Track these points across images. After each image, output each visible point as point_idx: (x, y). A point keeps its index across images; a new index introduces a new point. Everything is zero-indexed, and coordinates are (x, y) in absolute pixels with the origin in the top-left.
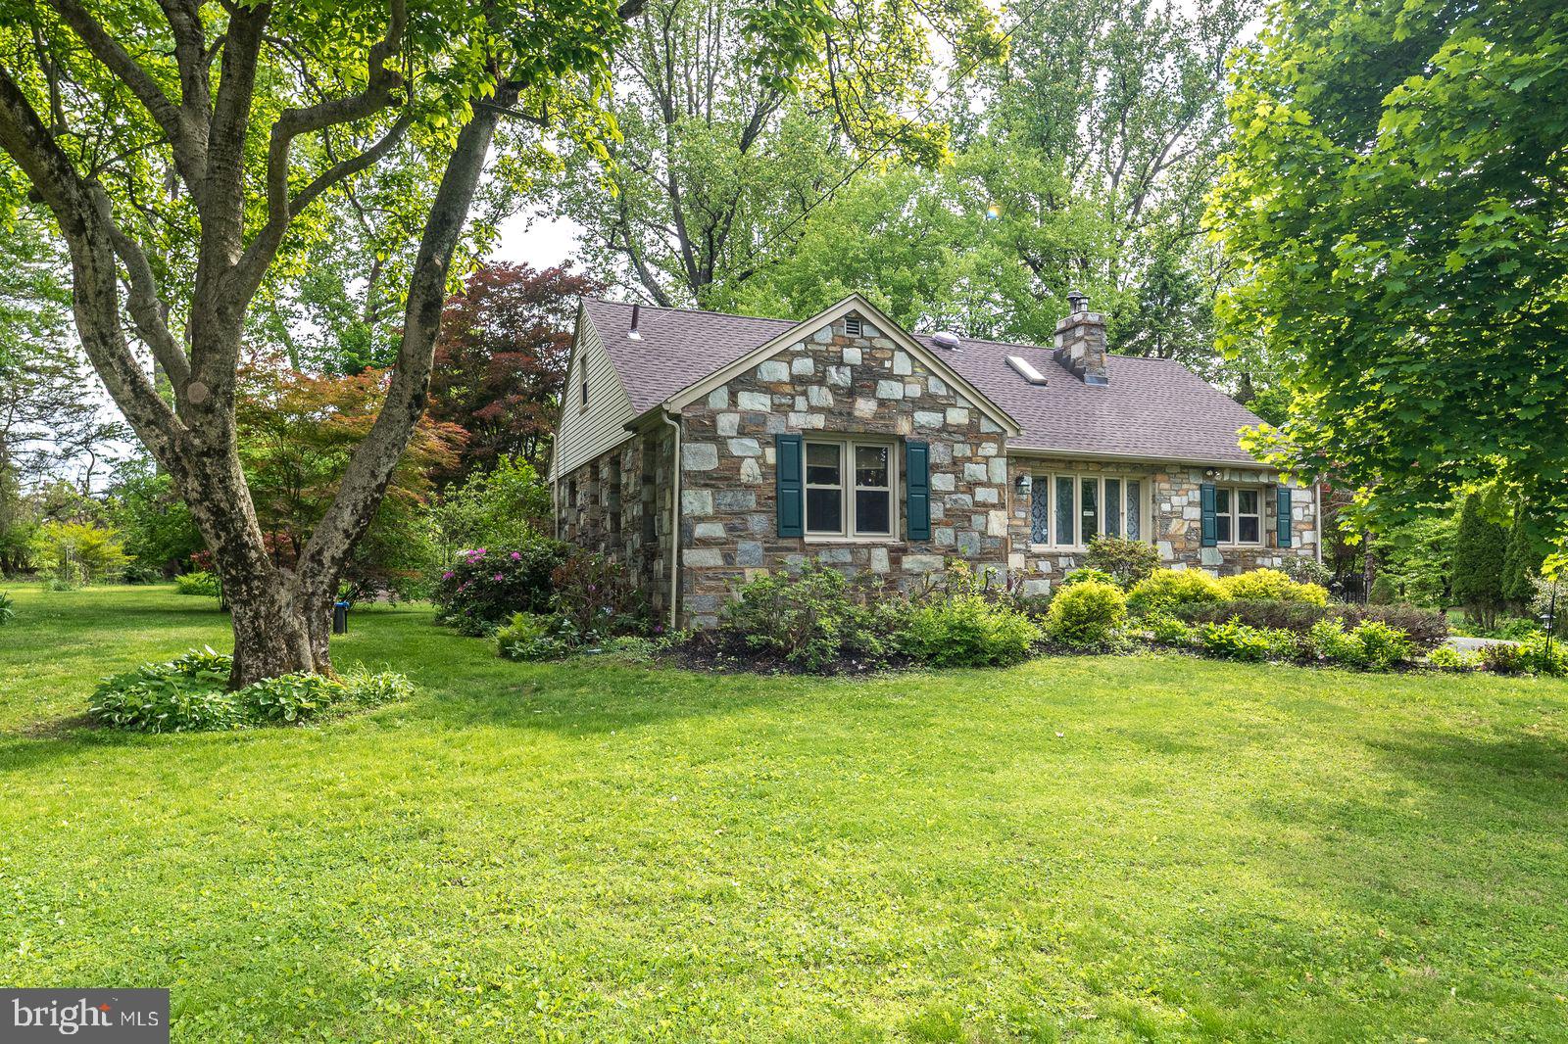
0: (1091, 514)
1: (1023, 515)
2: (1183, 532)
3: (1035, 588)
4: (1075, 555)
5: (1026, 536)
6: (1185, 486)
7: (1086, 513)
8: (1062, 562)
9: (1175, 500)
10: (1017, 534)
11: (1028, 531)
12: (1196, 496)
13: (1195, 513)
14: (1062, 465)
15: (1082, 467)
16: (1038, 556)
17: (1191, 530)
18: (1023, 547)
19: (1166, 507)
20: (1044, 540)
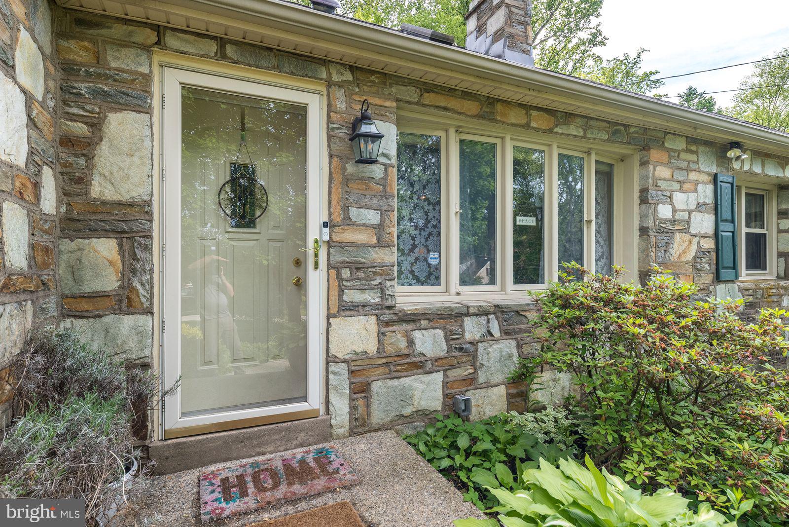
0: (530, 221)
1: (373, 217)
2: (689, 257)
3: (405, 397)
4: (500, 310)
5: (383, 271)
6: (693, 176)
7: (523, 221)
8: (472, 329)
9: (679, 198)
10: (356, 267)
11: (390, 256)
12: (706, 193)
13: (704, 223)
14: (472, 107)
15: (516, 117)
16: (412, 319)
17: (701, 253)
18: (372, 298)
19: (664, 211)
20: (432, 276)
